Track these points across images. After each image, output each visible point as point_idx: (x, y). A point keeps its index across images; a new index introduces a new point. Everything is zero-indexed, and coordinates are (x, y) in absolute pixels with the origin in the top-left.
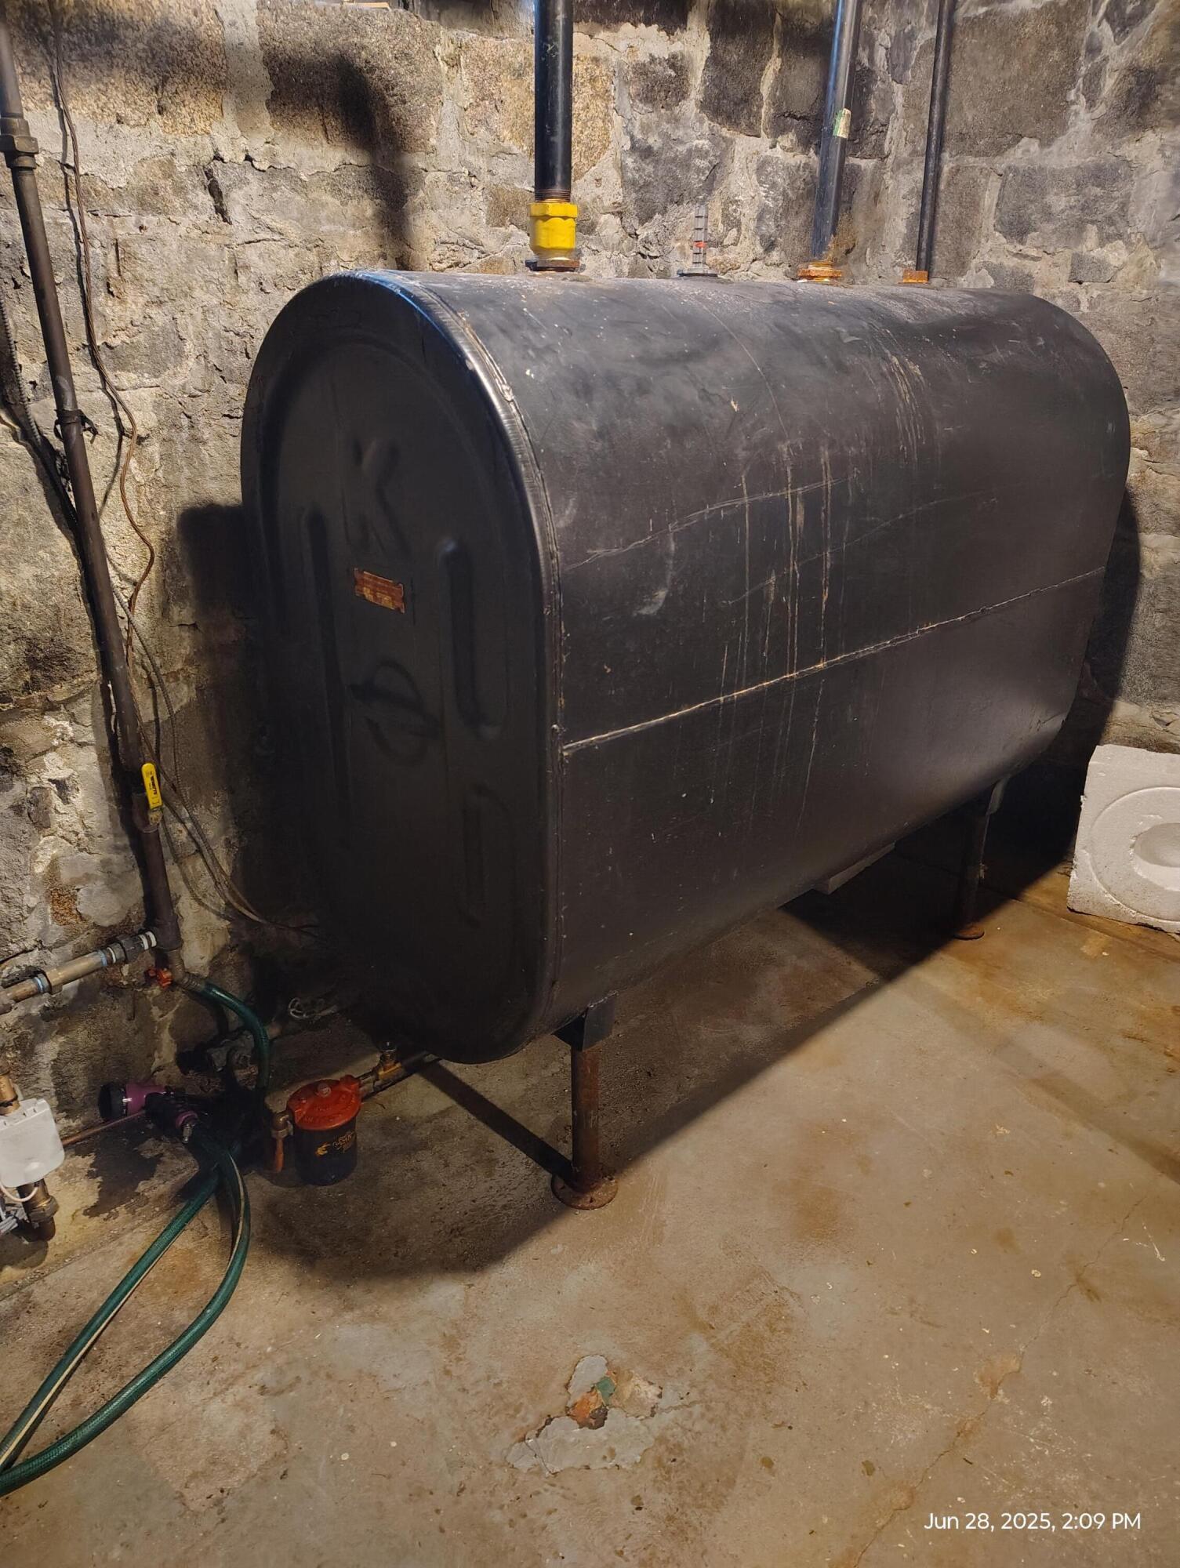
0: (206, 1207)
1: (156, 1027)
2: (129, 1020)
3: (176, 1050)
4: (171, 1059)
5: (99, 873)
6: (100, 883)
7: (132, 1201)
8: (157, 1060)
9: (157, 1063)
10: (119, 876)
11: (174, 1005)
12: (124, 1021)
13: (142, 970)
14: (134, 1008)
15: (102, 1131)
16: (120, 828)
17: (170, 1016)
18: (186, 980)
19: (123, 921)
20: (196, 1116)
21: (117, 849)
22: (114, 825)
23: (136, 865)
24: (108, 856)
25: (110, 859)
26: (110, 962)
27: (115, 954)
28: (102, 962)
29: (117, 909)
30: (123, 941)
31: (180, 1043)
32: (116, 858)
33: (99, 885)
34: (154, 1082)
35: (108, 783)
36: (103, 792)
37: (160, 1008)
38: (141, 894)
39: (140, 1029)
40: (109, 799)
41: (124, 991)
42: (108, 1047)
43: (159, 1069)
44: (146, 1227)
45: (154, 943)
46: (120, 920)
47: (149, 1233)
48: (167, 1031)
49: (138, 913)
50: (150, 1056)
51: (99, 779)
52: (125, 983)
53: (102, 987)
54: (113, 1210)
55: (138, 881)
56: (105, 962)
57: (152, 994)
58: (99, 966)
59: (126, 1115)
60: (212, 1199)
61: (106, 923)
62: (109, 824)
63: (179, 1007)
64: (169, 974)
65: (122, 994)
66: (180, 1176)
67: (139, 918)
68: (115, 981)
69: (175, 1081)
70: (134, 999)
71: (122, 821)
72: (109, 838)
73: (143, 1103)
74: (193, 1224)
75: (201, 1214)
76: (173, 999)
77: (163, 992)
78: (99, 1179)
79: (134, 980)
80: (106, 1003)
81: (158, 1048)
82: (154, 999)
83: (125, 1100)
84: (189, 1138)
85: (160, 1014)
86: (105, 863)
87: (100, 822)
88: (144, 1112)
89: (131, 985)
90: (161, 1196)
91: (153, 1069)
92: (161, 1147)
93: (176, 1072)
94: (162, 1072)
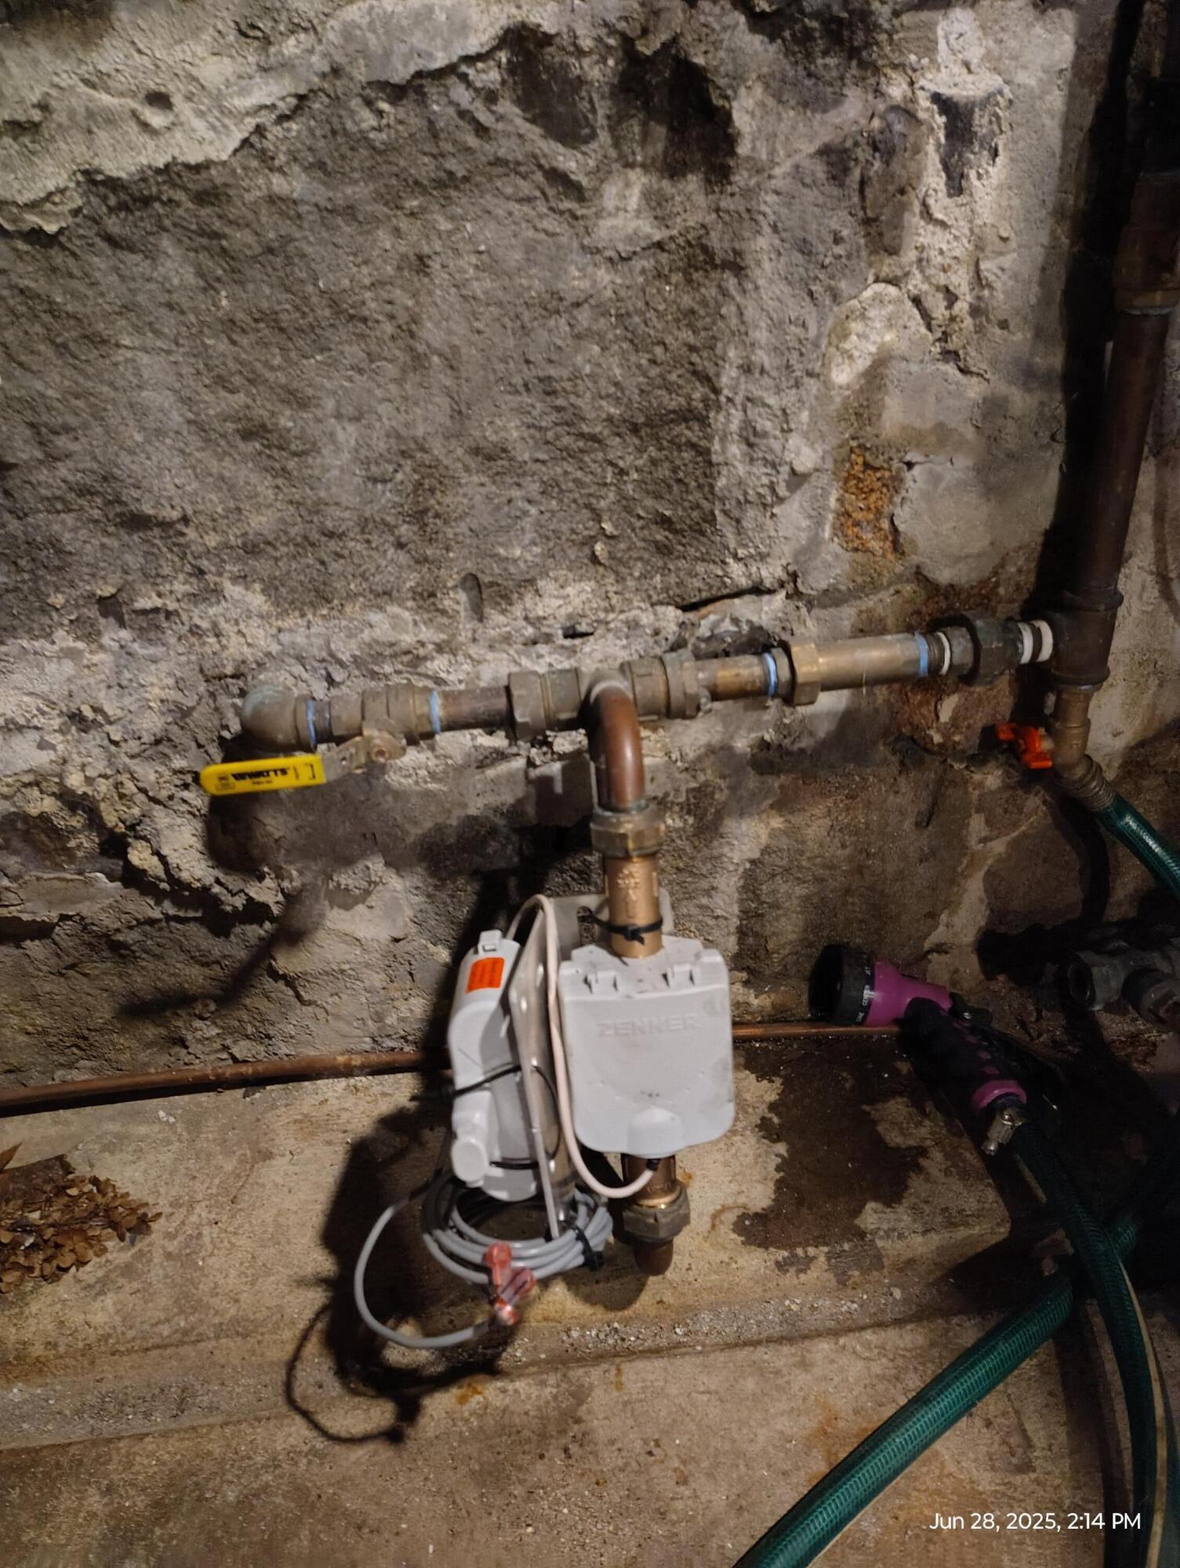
0: (1027, 1366)
1: (965, 861)
2: (918, 825)
3: (983, 923)
4: (969, 937)
5: (969, 433)
6: (963, 462)
7: (846, 1246)
8: (941, 929)
9: (938, 935)
10: (1010, 456)
11: (1015, 825)
12: (908, 825)
13: (980, 720)
14: (934, 804)
15: (808, 1037)
16: (1055, 312)
17: (999, 846)
18: (1079, 772)
19: (983, 583)
20: (1024, 1098)
21: (1028, 376)
22: (1045, 300)
23: (1061, 436)
24: (1003, 388)
25: (1006, 399)
26: (935, 667)
27: (954, 649)
28: (918, 661)
29: (979, 542)
30: (979, 623)
31: (998, 913)
32: (1021, 401)
33: (957, 468)
34: (924, 972)
35: (1073, 157)
36: (1051, 183)
37: (988, 822)
38: (1044, 518)
39: (933, 852)
40: (1059, 213)
41: (927, 757)
42: (860, 870)
43: (940, 949)
44: (868, 1346)
45: (1046, 652)
46: (974, 576)
47: (876, 1368)
48: (980, 875)
49: (1021, 570)
50: (933, 916)
51: (1054, 134)
52: (937, 738)
53: (885, 734)
54: (800, 1251)
55: (1051, 482)
56: (924, 663)
57: (980, 785)
58: (910, 670)
59: (861, 1024)
60: (1045, 1352)
61: (944, 575)
62: (1034, 293)
63: (1024, 835)
64: (1046, 745)
65: (920, 764)
66: (962, 1233)
67: (1018, 588)
68: (916, 728)
69: (966, 985)
70: (940, 782)
71: (1067, 294)
72: (1020, 337)
73: (901, 1012)
74: (991, 1404)
75: (1012, 1385)
76: (1020, 811)
77: (1006, 787)
78: (781, 1148)
79: (957, 738)
80: (883, 771)
81: (952, 905)
82: (981, 797)
83: (868, 994)
84: (1000, 1145)
85: (983, 834)
86: (992, 408)
87: (1015, 277)
88: (895, 1029)
89: (944, 751)
90: (911, 1262)
91: (927, 945)
92: (923, 1131)
93: (971, 967)
94: (944, 958)
